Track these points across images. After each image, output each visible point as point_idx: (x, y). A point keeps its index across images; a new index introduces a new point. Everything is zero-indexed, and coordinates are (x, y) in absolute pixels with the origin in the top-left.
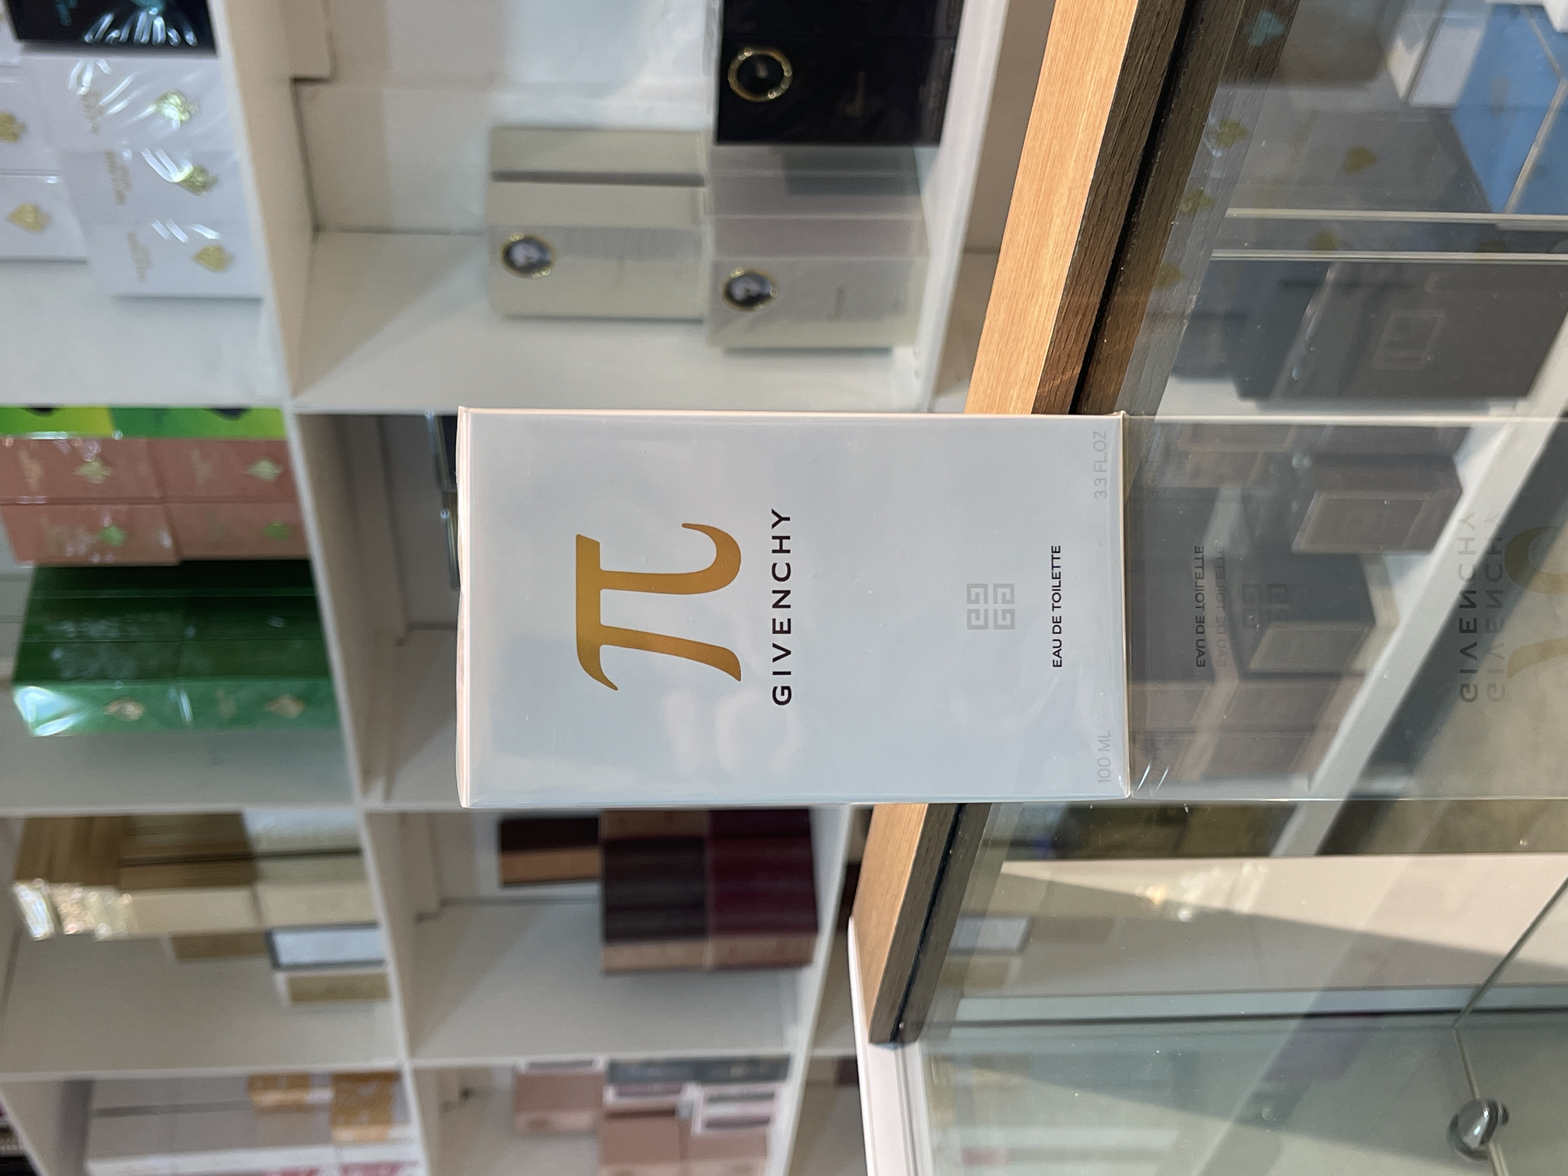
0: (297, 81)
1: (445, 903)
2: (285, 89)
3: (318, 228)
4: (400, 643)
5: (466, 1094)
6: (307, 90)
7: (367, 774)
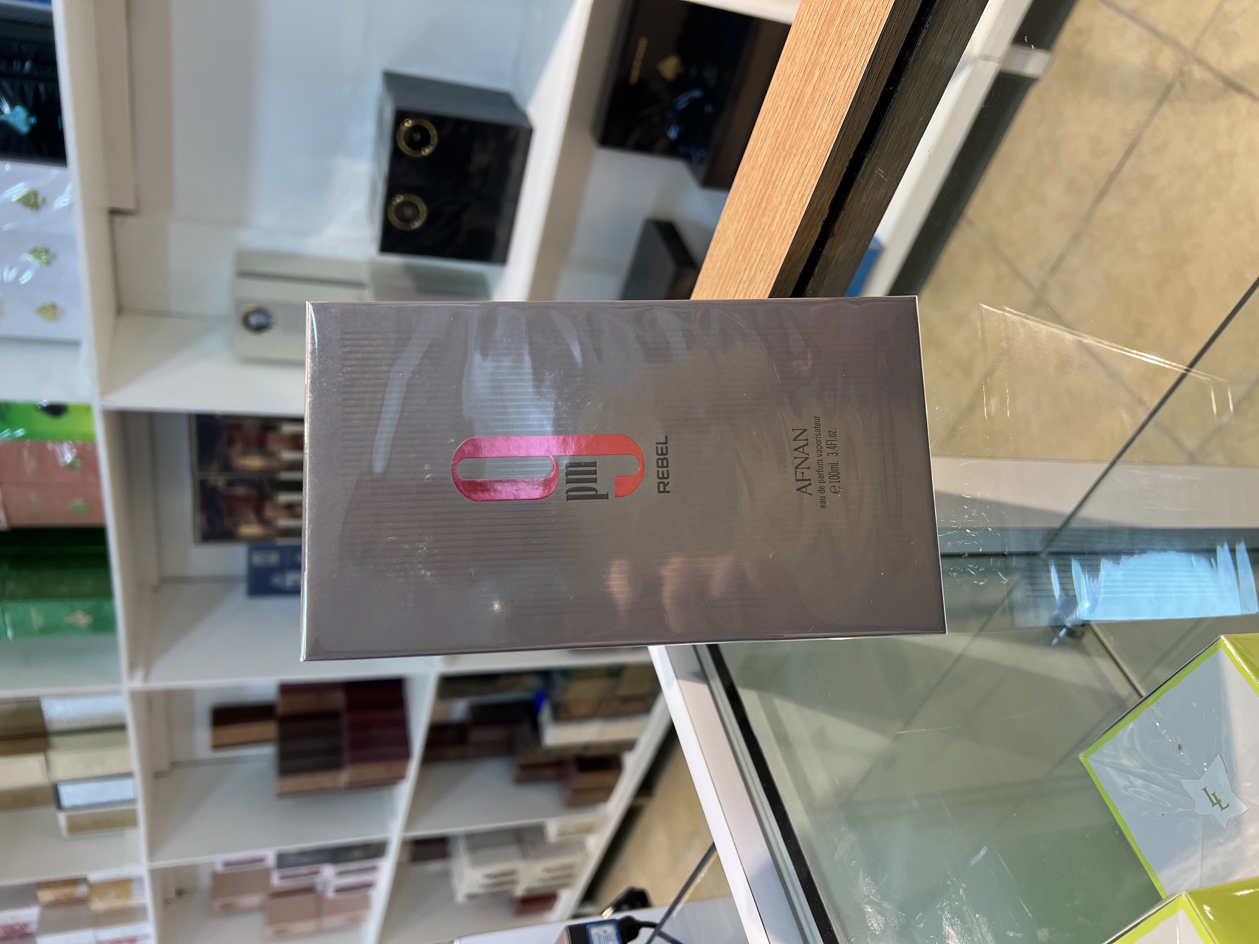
0: (114, 212)
1: (174, 765)
2: (104, 219)
3: (120, 310)
4: (156, 590)
5: (180, 893)
6: (118, 219)
7: (133, 666)
